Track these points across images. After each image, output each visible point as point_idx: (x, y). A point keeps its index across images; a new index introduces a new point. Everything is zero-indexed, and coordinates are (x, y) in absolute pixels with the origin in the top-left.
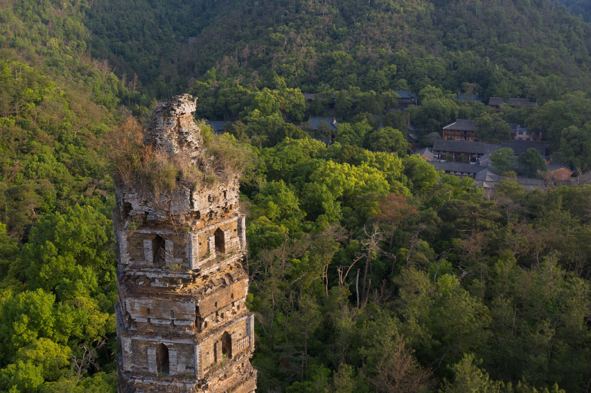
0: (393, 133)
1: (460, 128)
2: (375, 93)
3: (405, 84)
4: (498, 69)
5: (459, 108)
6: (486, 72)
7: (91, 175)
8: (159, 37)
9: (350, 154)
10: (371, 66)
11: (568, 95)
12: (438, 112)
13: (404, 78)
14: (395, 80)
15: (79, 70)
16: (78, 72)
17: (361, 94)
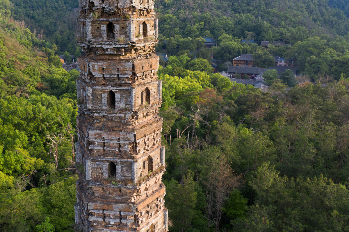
0: (203, 61)
1: (244, 59)
2: (191, 39)
3: (209, 34)
4: (266, 24)
5: (242, 47)
6: (259, 26)
7: (18, 85)
8: (56, 8)
9: (178, 72)
10: (188, 23)
11: (309, 38)
12: (230, 50)
13: (209, 30)
14: (203, 31)
15: (7, 27)
16: (6, 28)
17: (182, 40)
